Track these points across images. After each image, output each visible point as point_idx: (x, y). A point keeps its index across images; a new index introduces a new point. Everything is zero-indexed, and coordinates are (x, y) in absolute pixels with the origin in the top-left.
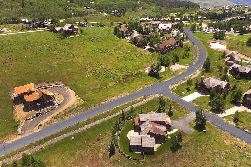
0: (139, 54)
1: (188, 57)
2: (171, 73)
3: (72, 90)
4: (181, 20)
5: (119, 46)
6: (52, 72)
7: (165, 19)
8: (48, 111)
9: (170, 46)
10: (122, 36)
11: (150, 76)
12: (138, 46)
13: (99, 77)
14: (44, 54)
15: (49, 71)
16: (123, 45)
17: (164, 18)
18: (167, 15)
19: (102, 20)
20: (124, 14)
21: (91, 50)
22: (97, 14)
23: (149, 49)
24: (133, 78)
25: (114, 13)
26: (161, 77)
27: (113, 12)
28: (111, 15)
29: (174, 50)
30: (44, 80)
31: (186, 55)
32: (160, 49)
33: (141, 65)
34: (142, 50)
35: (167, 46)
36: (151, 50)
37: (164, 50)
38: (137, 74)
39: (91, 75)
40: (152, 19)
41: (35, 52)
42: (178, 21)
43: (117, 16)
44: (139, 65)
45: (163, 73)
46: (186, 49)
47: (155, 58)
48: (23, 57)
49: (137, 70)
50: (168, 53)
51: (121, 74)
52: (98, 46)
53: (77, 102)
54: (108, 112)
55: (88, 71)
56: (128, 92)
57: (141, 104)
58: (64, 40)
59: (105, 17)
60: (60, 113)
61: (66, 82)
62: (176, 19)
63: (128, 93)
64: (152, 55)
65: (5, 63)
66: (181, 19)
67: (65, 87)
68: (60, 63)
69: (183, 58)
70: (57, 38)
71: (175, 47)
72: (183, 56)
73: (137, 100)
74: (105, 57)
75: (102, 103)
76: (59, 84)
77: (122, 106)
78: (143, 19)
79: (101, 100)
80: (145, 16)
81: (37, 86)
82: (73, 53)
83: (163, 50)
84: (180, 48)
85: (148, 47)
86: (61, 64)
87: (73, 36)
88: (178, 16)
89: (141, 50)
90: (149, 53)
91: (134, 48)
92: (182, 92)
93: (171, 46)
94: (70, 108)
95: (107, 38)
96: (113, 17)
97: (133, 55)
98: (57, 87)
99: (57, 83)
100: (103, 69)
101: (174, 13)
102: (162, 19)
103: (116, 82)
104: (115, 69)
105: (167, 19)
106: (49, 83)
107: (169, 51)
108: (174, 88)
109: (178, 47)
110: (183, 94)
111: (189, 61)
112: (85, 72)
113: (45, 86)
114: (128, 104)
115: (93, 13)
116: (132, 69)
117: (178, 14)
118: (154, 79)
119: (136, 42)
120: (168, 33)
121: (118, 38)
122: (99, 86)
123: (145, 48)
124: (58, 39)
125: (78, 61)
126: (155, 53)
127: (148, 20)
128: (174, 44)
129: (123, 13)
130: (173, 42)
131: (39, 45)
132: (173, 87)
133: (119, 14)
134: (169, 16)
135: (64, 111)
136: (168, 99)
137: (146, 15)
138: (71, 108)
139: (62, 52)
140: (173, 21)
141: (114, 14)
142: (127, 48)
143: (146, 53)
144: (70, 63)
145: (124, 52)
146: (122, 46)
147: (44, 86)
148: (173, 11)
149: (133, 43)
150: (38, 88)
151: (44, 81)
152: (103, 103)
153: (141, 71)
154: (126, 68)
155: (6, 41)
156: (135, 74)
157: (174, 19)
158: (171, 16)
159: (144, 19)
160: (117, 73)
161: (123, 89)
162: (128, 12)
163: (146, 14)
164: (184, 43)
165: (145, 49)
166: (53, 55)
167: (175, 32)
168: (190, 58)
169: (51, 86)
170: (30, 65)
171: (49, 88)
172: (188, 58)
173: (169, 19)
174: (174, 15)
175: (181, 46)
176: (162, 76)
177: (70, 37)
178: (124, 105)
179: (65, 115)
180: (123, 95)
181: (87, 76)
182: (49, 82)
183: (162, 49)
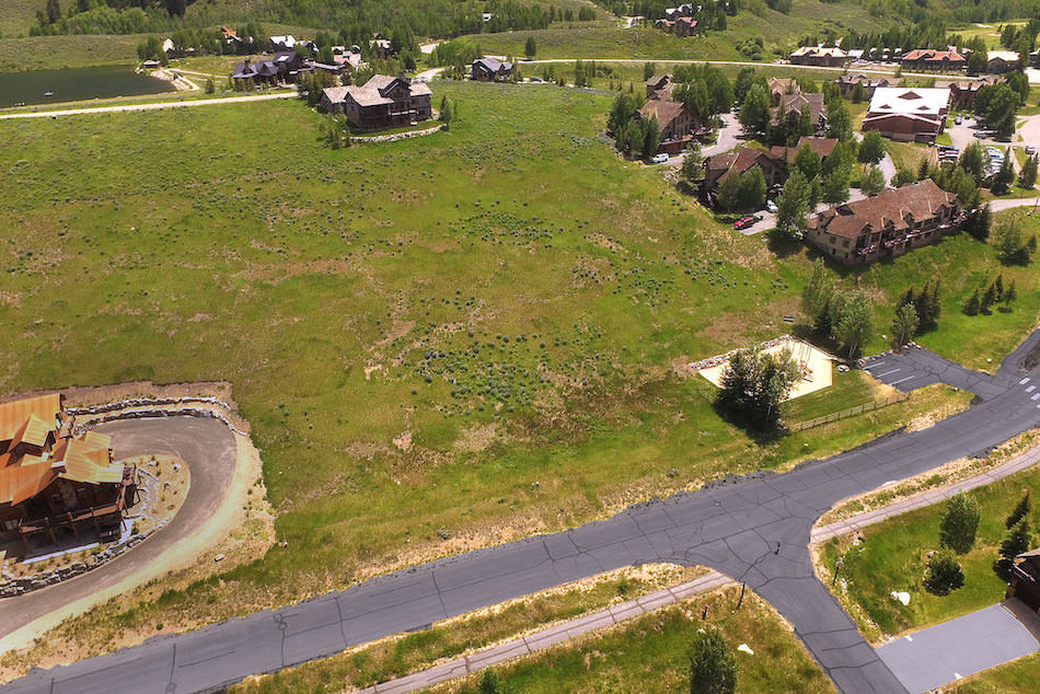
0: (706, 257)
1: (1003, 305)
2: (858, 409)
3: (256, 452)
4: (1019, 66)
5: (607, 203)
6: (207, 325)
7: (927, 56)
8: (67, 571)
9: (899, 227)
10: (645, 146)
11: (721, 416)
12: (717, 208)
13: (429, 381)
14: (220, 220)
15: (198, 317)
16: (632, 197)
17: (926, 51)
18: (949, 35)
19: (605, 50)
20: (721, 25)
21: (452, 216)
22: (591, 22)
23: (771, 234)
24: (618, 410)
25: (671, 18)
26: (787, 433)
27: (670, 11)
28: (656, 26)
29: (923, 249)
30: (151, 370)
31: (990, 293)
32: (833, 240)
33: (694, 329)
34: (729, 238)
35: (879, 227)
36: (780, 242)
37: (854, 253)
38: (650, 390)
39: (395, 363)
40: (858, 53)
41: (187, 207)
42: (1000, 67)
43: (682, 31)
44: (680, 331)
45: (808, 401)
46: (1007, 247)
47: (792, 294)
48: (120, 230)
49: (658, 358)
50: (876, 269)
51: (559, 380)
52: (499, 198)
53: (233, 544)
54: (358, 661)
55: (390, 339)
56: (545, 518)
57: (581, 631)
58: (343, 153)
59: (628, 35)
60: (113, 600)
61: (249, 390)
62: (991, 55)
63: (541, 524)
64: (783, 268)
65: (30, 254)
66: (1023, 56)
67: (231, 426)
68: (272, 279)
69: (970, 311)
70: (319, 140)
71: (931, 233)
72: (974, 301)
73: (573, 594)
74: (505, 265)
75: (365, 571)
76: (213, 399)
77: (460, 627)
78: (808, 49)
79: (365, 554)
80: (826, 37)
81: (109, 399)
82: (356, 225)
83: (848, 250)
84: (966, 240)
85: (767, 222)
86: (275, 284)
87: (394, 137)
88: (1009, 41)
89: (725, 233)
90: (766, 255)
91: (690, 221)
92: (897, 581)
93: (908, 231)
94: (177, 575)
95: (563, 153)
96: (663, 39)
97: (671, 260)
98: (198, 414)
99: (207, 391)
100: (471, 335)
101: (992, 20)
102: (913, 55)
103: (510, 431)
104: (538, 342)
105: (939, 56)
106: (167, 389)
107: (887, 257)
108: (847, 538)
109: (953, 232)
110: (896, 603)
111: (1007, 334)
112: (371, 343)
113: (146, 404)
114: (502, 617)
115: (576, 16)
116: (632, 349)
117: (1010, 29)
118: (739, 439)
119: (709, 184)
120: (919, 140)
121: (620, 157)
122: (404, 442)
123: (748, 225)
124: (320, 143)
125: (359, 278)
126: (799, 262)
127: (834, 55)
128: (926, 217)
129: (715, 20)
130: (926, 202)
131: (217, 174)
132: (840, 528)
133: (694, 24)
134: (956, 42)
135: (137, 592)
136: (774, 628)
137: (833, 28)
138: (182, 575)
139: (308, 217)
140: (976, 65)
141: (668, 23)
142: (648, 217)
143: (746, 255)
144: (316, 280)
145: (624, 239)
146: (628, 203)
147: (140, 400)
148: (990, 12)
149: (696, 187)
150: (110, 409)
151: (147, 374)
152: (371, 571)
153: (682, 367)
154: (599, 343)
155: (92, 142)
156: (640, 388)
157: (978, 58)
158: (967, 35)
159: (815, 50)
160: (539, 367)
161: (528, 488)
162: (742, 15)
163: (838, 24)
164: (998, 206)
165: (749, 232)
166: (260, 229)
167: (962, 134)
168: (1019, 313)
169: (170, 408)
170: (132, 276)
171: (158, 414)
172: (1002, 310)
173: (953, 54)
174: (989, 32)
175: (977, 226)
176: (794, 426)
177: (381, 138)
178: (477, 624)
179: (128, 620)
180: (507, 534)
181: (368, 371)
182: (169, 384)
183: (846, 244)
